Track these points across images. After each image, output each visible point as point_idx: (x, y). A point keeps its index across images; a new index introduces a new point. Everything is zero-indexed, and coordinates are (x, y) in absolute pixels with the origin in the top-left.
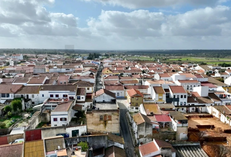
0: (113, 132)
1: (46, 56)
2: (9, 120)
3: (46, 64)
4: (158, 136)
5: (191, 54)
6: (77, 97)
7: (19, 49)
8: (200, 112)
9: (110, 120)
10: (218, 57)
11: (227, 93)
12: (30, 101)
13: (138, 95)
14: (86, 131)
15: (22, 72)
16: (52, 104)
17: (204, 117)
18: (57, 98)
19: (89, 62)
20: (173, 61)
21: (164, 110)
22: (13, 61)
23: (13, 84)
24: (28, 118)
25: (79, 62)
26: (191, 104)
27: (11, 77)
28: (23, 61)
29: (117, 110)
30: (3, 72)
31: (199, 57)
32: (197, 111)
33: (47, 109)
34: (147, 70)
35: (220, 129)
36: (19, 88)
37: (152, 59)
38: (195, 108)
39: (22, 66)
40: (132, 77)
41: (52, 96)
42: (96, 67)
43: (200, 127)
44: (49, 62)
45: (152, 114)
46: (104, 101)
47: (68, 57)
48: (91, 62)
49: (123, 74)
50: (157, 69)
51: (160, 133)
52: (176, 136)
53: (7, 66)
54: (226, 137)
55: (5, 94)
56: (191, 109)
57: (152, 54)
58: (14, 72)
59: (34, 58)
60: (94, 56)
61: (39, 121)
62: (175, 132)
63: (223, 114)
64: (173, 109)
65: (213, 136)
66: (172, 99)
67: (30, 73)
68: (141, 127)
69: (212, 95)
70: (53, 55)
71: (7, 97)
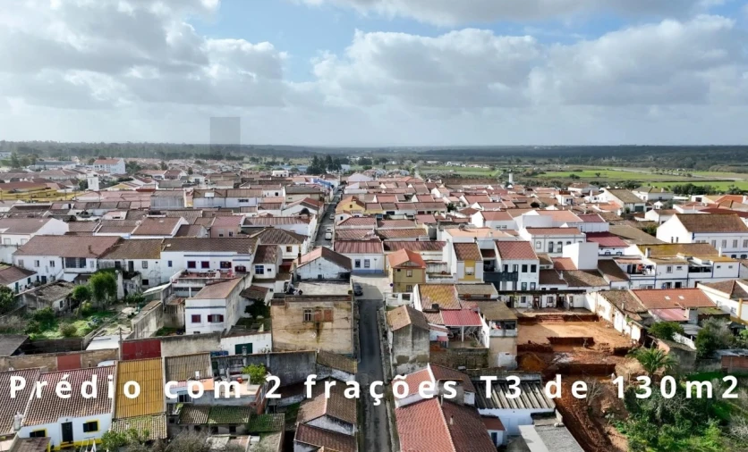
0: (336, 352)
1: (191, 163)
2: (83, 322)
3: (188, 185)
4: (444, 358)
5: (614, 159)
6: (257, 267)
7: (116, 144)
8: (568, 308)
9: (331, 320)
10: (691, 166)
11: (646, 261)
12: (139, 277)
13: (413, 264)
14: (270, 347)
15: (120, 208)
16: (190, 285)
17: (575, 318)
18: (205, 270)
19: (307, 181)
20: (554, 180)
21: (468, 300)
22: (97, 179)
23: (96, 234)
24: (132, 316)
25: (280, 181)
26: (548, 287)
27: (92, 219)
28: (125, 177)
29: (346, 296)
30: (70, 206)
31: (637, 166)
32: (561, 304)
33: (177, 297)
34: (461, 201)
35: (606, 347)
36: (110, 244)
37: (493, 174)
38: (555, 296)
39: (120, 190)
40: (413, 220)
41: (192, 264)
42: (322, 193)
43: (556, 341)
44: (197, 182)
45: (436, 309)
46: (320, 276)
47: (253, 166)
48: (312, 180)
49: (393, 213)
50: (491, 200)
51: (449, 351)
52: (489, 360)
53: (82, 192)
54: (615, 365)
55: (74, 258)
56: (544, 298)
57: (499, 158)
58: (99, 208)
59: (156, 168)
60: (326, 163)
61: (158, 325)
62: (487, 350)
63: (620, 310)
64: (492, 297)
65: (582, 362)
66: (499, 273)
67: (141, 209)
68: (401, 337)
69: (607, 266)
70: (209, 162)
71: (81, 267)
